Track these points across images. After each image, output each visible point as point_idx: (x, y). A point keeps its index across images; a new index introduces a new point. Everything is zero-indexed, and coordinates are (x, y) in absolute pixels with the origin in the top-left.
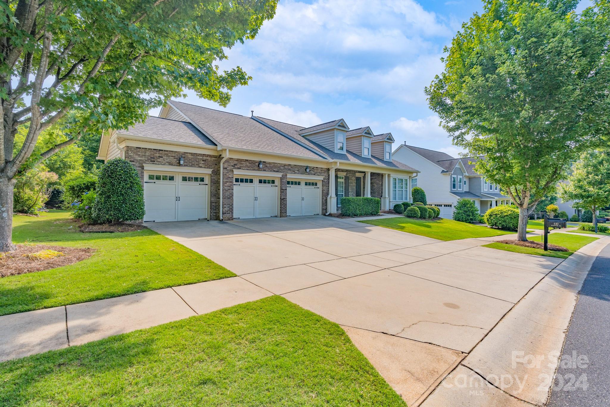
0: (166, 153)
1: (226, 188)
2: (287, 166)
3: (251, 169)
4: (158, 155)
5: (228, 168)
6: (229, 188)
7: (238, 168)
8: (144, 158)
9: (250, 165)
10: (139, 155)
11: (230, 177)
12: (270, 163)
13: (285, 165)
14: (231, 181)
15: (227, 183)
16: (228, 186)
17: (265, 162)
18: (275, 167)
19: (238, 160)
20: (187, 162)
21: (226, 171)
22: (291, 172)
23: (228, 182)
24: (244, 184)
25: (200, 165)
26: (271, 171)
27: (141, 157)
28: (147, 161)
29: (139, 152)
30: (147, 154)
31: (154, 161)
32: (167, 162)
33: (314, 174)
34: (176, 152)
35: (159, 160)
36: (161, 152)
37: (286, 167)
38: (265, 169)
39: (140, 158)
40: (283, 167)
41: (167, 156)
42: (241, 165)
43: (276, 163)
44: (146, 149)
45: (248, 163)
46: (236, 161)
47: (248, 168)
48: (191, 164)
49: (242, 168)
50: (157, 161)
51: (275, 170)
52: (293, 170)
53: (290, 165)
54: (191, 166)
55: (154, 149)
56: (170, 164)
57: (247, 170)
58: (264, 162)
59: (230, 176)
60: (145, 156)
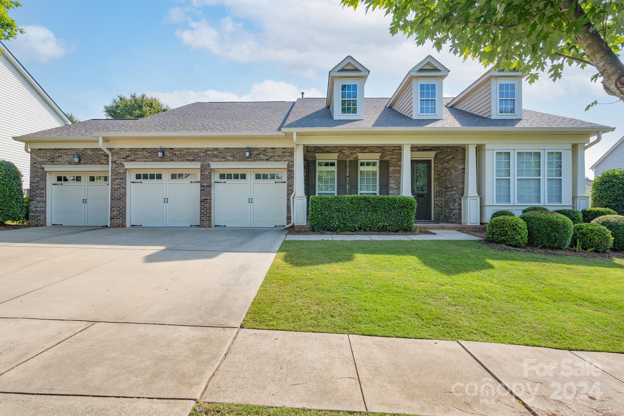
0: (66, 151)
1: (114, 186)
2: (212, 151)
3: (151, 160)
4: (57, 155)
5: (117, 162)
6: (119, 186)
7: (132, 160)
8: (45, 160)
9: (149, 154)
10: (41, 156)
11: (120, 173)
12: (180, 150)
13: (207, 150)
14: (121, 177)
15: (117, 181)
16: (117, 184)
17: (173, 149)
18: (190, 154)
19: (131, 150)
20: (87, 160)
21: (116, 166)
22: (218, 160)
23: (117, 179)
24: (149, 181)
25: (102, 161)
26: (182, 161)
27: (42, 158)
28: (47, 162)
29: (41, 153)
30: (48, 155)
31: (54, 162)
32: (67, 162)
33: (267, 160)
34: (75, 149)
35: (58, 160)
36: (60, 151)
37: (209, 153)
38: (172, 158)
39: (41, 160)
40: (203, 153)
41: (66, 155)
42: (136, 156)
43: (191, 149)
44: (47, 149)
45: (145, 153)
46: (129, 151)
47: (146, 159)
48: (91, 161)
49: (136, 160)
50: (57, 161)
51: (188, 158)
52: (223, 156)
53: (217, 149)
54: (92, 164)
55: (54, 149)
56: (70, 163)
57: (145, 161)
58: (170, 149)
59: (121, 171)
60: (45, 157)
